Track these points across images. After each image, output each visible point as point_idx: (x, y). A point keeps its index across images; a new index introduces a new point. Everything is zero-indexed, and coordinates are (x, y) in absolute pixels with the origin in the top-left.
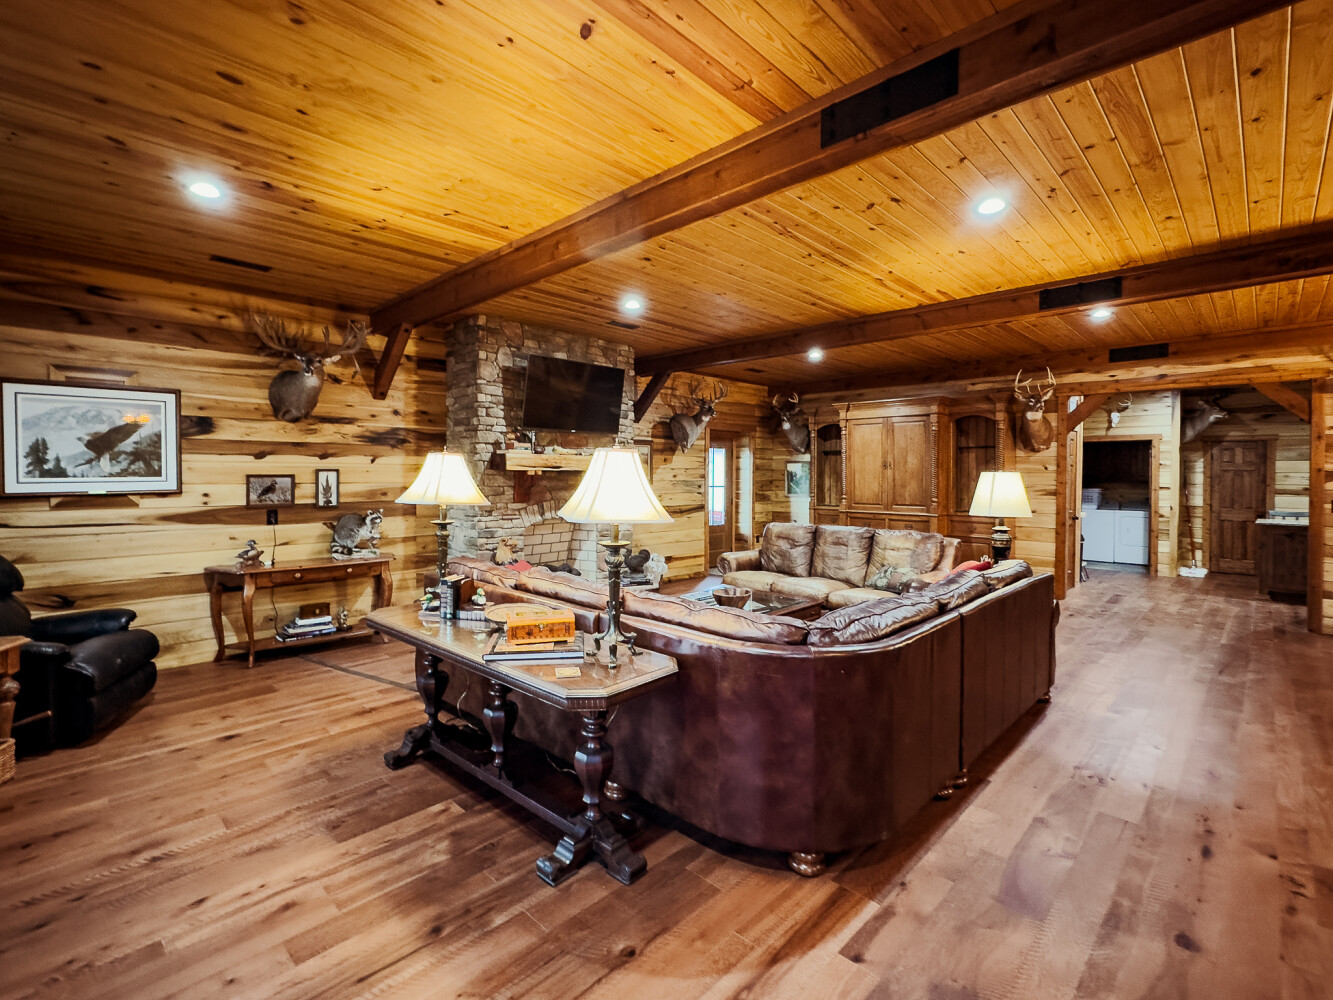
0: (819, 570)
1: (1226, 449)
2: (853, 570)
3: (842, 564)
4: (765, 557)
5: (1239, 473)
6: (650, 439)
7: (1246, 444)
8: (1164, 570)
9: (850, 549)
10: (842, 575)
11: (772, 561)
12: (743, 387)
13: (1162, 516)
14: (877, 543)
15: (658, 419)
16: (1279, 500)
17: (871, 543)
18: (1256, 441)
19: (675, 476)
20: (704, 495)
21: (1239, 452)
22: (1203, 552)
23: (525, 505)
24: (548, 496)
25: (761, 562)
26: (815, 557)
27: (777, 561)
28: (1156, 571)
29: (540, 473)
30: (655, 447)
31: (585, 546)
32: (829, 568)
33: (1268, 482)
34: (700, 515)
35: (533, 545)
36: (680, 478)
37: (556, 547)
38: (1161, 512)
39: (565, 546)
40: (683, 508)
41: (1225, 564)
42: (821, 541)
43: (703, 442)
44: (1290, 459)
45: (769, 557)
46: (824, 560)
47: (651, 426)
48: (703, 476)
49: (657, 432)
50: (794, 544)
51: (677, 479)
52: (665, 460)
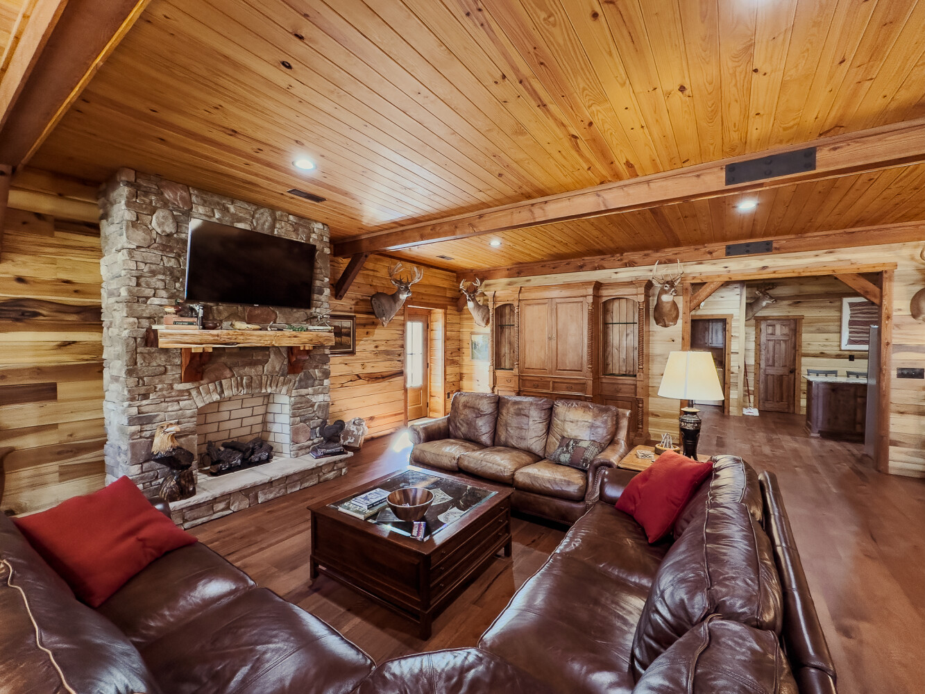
0: (503, 438)
1: (769, 326)
2: (534, 440)
3: (523, 433)
4: (453, 424)
5: (777, 342)
6: (353, 314)
7: (784, 320)
8: (733, 411)
9: (531, 420)
10: (523, 445)
11: (460, 429)
12: (435, 273)
13: (733, 373)
14: (556, 415)
15: (360, 297)
16: (804, 360)
17: (550, 413)
18: (789, 320)
19: (376, 347)
20: (403, 362)
21: (778, 327)
22: (755, 396)
23: (196, 384)
24: (227, 373)
25: (449, 429)
26: (498, 425)
27: (464, 429)
28: (729, 412)
29: (211, 350)
30: (358, 321)
31: (279, 418)
32: (512, 438)
33: (797, 349)
34: (399, 379)
35: (219, 422)
36: (381, 348)
37: (247, 422)
38: (732, 370)
39: (260, 419)
40: (384, 374)
41: (769, 406)
42: (504, 411)
43: (402, 318)
44: (812, 332)
45: (456, 425)
46: (507, 430)
47: (354, 302)
48: (403, 346)
49: (360, 308)
50: (479, 414)
51: (379, 349)
52: (367, 333)
